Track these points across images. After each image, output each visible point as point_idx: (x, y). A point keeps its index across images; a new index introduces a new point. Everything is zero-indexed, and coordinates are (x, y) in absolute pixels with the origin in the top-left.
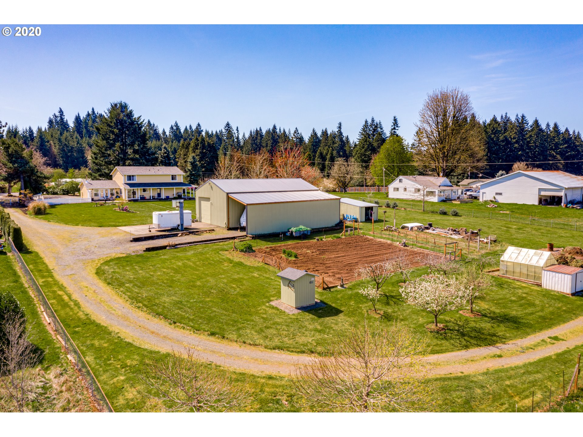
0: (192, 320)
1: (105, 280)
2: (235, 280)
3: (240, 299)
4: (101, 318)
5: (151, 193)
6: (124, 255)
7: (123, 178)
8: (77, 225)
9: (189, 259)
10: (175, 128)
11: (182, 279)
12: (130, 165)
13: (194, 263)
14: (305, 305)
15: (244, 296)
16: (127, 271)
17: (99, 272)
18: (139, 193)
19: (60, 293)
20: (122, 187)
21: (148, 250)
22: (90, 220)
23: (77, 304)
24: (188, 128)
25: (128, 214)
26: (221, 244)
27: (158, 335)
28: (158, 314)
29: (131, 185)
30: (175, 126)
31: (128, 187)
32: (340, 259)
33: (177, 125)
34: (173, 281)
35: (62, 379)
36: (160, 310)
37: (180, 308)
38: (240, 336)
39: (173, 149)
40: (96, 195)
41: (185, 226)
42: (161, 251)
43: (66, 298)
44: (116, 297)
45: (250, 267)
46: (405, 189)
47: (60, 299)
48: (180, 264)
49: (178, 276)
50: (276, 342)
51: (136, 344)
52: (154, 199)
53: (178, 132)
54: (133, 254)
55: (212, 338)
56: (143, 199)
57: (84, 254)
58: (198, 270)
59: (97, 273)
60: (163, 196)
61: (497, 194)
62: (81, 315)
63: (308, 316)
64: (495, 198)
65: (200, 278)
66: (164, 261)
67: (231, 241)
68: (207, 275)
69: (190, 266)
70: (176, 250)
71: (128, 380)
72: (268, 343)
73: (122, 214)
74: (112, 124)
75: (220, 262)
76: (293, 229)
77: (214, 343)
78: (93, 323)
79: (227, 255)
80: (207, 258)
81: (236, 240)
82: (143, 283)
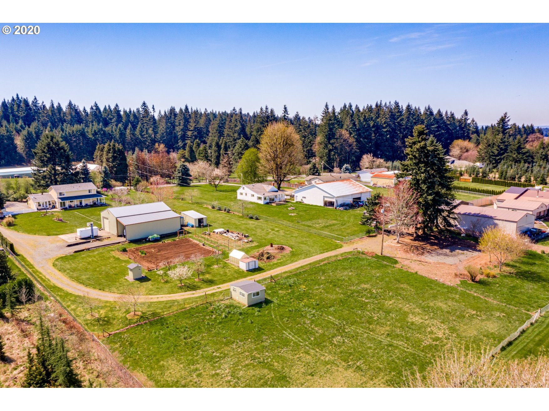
0: (93, 285)
1: (58, 269)
2: (114, 267)
3: (114, 276)
4: (60, 285)
5: (76, 202)
6: (64, 255)
7: (56, 194)
8: (35, 234)
9: (95, 257)
10: (94, 108)
11: (91, 268)
12: (60, 184)
13: (97, 259)
14: (137, 278)
15: (116, 274)
16: (67, 264)
17: (54, 265)
18: (67, 203)
19: (41, 275)
20: (56, 200)
21: (76, 252)
22: (41, 230)
23: (49, 280)
24: (107, 108)
25: (63, 224)
26: (112, 246)
27: (81, 290)
28: (81, 283)
29: (62, 199)
30: (95, 106)
31: (60, 201)
32: (165, 255)
33: (96, 105)
34: (87, 269)
35: (51, 304)
36: (81, 281)
37: (89, 281)
38: (109, 290)
39: (93, 132)
40: (40, 205)
41: (95, 235)
42: (81, 252)
43: (44, 277)
44: (63, 277)
45: (122, 261)
46: (246, 194)
47: (42, 279)
48: (90, 260)
49: (89, 266)
50: (122, 291)
51: (73, 293)
52: (77, 206)
53: (97, 112)
54: (68, 255)
55: (99, 291)
56: (70, 207)
57: (45, 255)
58: (98, 263)
59: (53, 266)
60: (84, 204)
61: (303, 197)
62: (51, 284)
63: (137, 282)
64: (302, 200)
65: (99, 267)
66: (83, 258)
67: (117, 245)
68: (102, 265)
69: (95, 261)
70: (89, 251)
71: (71, 304)
72: (119, 292)
73: (59, 224)
74: (45, 150)
75: (109, 258)
76: (150, 237)
77: (100, 292)
78: (57, 287)
79: (113, 253)
80: (104, 256)
81: (120, 244)
82: (74, 270)
